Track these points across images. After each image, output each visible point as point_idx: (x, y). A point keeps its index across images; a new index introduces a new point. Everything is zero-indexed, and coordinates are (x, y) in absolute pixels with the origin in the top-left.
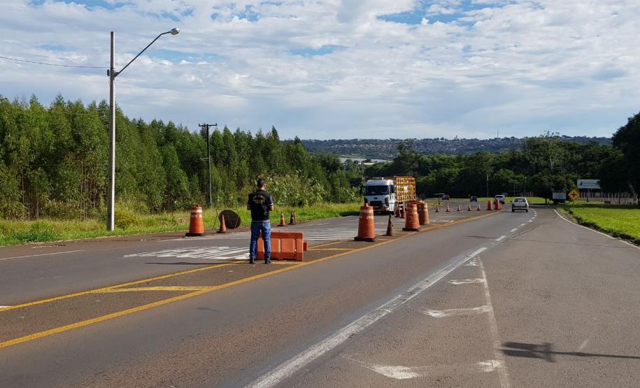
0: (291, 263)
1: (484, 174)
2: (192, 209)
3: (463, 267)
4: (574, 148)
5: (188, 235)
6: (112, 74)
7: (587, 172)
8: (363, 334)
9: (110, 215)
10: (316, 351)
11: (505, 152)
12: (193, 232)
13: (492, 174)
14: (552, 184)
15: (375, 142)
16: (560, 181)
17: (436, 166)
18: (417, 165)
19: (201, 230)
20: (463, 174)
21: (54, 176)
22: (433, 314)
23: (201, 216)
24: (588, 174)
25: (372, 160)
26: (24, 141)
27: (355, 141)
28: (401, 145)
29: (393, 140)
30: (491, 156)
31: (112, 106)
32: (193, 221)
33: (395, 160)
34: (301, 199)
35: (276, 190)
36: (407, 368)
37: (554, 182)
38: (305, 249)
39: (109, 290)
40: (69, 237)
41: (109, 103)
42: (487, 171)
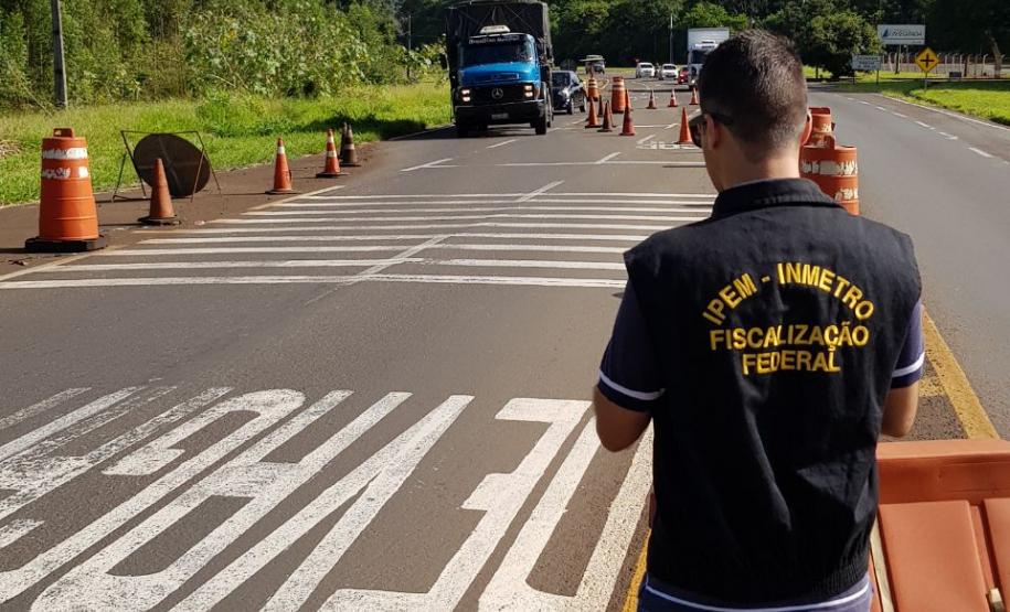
1: (664, 13)
7: (877, 10)
12: (53, 236)
13: (682, 14)
14: (831, 34)
16: (849, 29)
23: (83, 172)
24: (879, 13)
34: (311, 78)
37: (835, 30)
42: (671, 8)
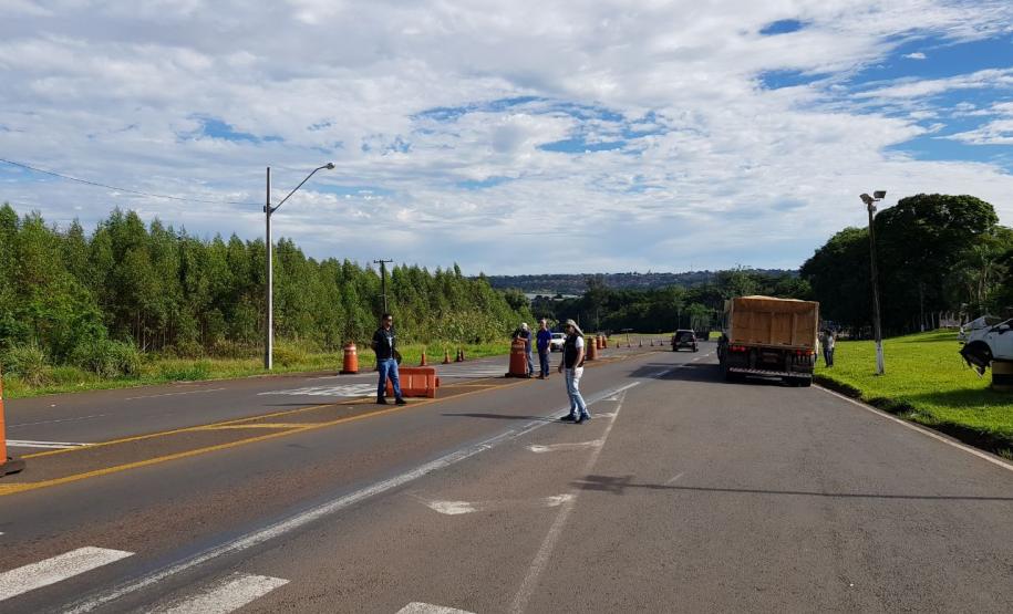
0: (421, 400)
2: (345, 347)
3: (601, 402)
4: (766, 281)
5: (341, 373)
6: (269, 210)
8: (446, 469)
9: (267, 354)
10: (379, 488)
11: (698, 285)
12: (347, 370)
13: (684, 309)
15: (566, 277)
17: (627, 301)
18: (607, 301)
19: (355, 368)
20: (654, 309)
21: (228, 316)
22: (535, 449)
23: (355, 353)
25: (564, 296)
26: (204, 283)
27: (546, 277)
28: (590, 280)
29: (585, 275)
30: (681, 289)
31: (268, 243)
32: (347, 359)
33: (585, 294)
35: (453, 326)
36: (465, 504)
38: (437, 385)
39: (209, 427)
40: (220, 376)
41: (265, 242)
